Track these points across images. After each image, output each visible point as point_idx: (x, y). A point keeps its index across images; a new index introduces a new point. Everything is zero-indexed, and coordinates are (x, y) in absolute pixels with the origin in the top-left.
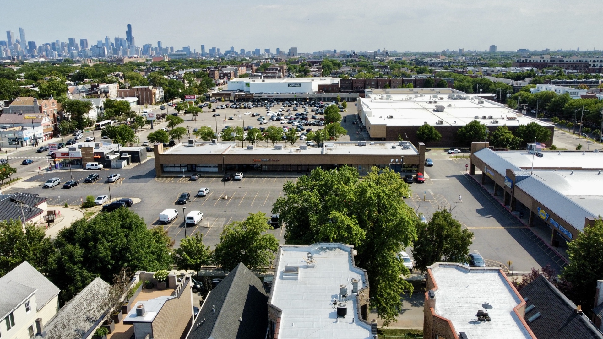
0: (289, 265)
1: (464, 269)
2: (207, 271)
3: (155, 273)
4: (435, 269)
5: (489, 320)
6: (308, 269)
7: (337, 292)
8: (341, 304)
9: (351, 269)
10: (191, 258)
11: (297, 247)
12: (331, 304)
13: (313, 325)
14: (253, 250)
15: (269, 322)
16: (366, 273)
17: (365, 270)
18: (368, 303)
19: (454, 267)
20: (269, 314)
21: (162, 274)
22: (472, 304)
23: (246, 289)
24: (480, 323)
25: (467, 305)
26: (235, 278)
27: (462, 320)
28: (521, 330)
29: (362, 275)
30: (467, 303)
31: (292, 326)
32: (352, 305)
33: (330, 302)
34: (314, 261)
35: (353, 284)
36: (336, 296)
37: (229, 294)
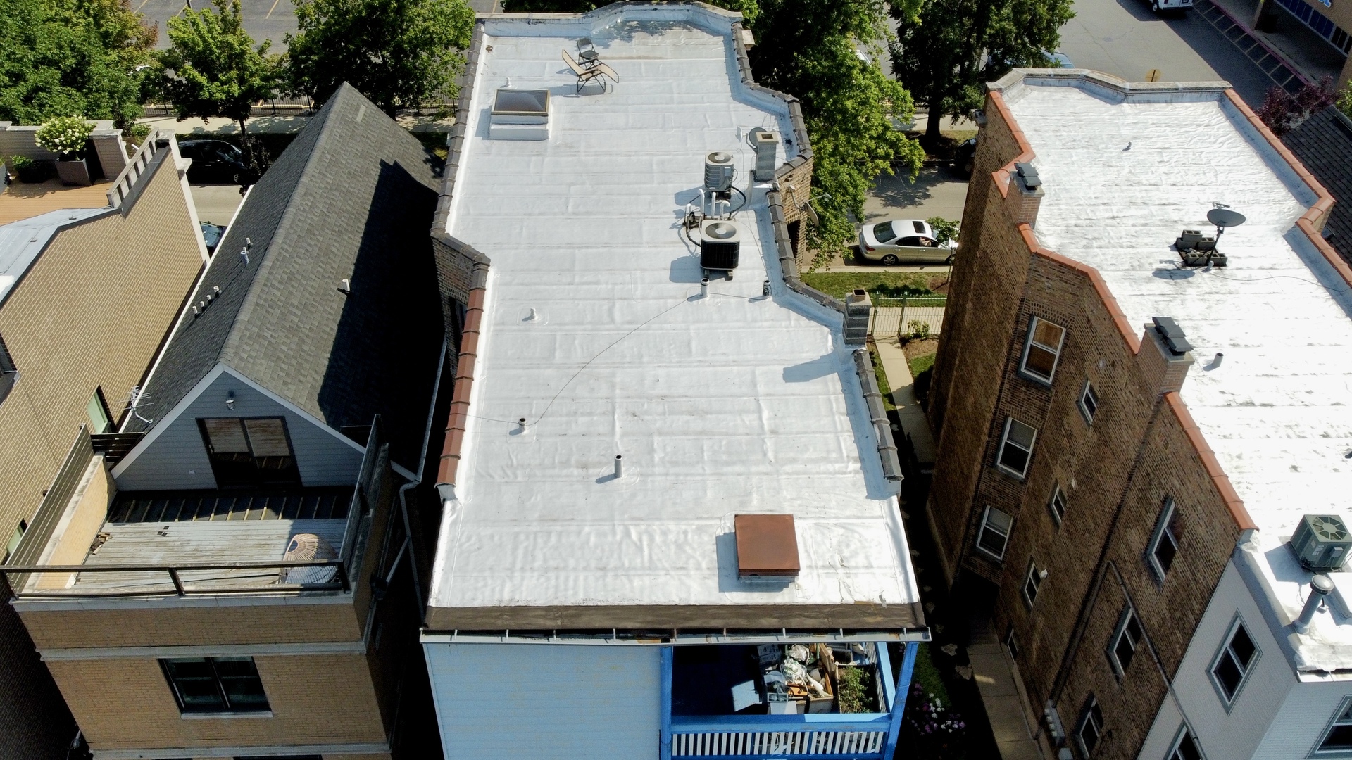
0: (511, 87)
1: (1110, 91)
2: (276, 119)
3: (38, 129)
4: (1013, 92)
5: (1221, 262)
6: (584, 99)
7: (698, 181)
8: (716, 226)
9: (738, 96)
10: (212, 79)
11: (539, 22)
12: (674, 226)
13: (611, 310)
14: (404, 51)
15: (445, 300)
16: (797, 107)
17: (790, 97)
18: (803, 217)
19: (1074, 82)
20: (441, 270)
21: (64, 132)
22: (1153, 209)
23: (367, 174)
24: (1192, 274)
25: (1133, 211)
26: (324, 137)
27: (1127, 266)
28: (1333, 297)
29: (780, 116)
30: (1134, 204)
31: (531, 317)
32: (755, 227)
33: (672, 219)
34: (602, 68)
35: (756, 151)
36: (694, 199)
37: (296, 198)
